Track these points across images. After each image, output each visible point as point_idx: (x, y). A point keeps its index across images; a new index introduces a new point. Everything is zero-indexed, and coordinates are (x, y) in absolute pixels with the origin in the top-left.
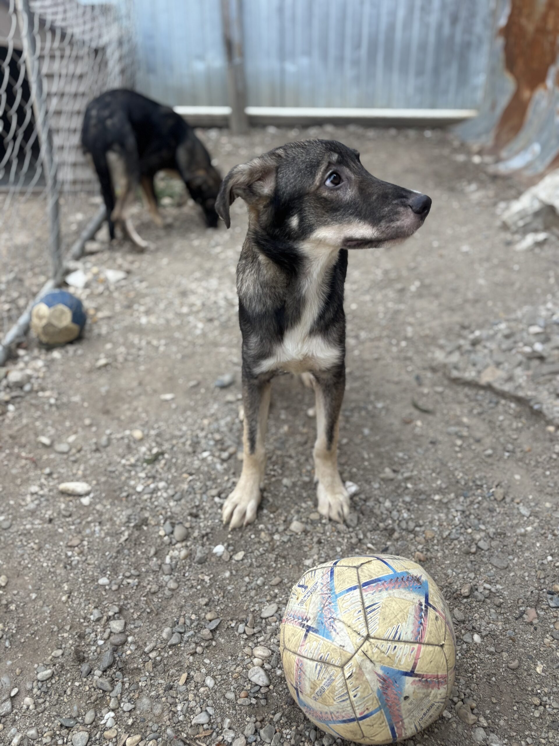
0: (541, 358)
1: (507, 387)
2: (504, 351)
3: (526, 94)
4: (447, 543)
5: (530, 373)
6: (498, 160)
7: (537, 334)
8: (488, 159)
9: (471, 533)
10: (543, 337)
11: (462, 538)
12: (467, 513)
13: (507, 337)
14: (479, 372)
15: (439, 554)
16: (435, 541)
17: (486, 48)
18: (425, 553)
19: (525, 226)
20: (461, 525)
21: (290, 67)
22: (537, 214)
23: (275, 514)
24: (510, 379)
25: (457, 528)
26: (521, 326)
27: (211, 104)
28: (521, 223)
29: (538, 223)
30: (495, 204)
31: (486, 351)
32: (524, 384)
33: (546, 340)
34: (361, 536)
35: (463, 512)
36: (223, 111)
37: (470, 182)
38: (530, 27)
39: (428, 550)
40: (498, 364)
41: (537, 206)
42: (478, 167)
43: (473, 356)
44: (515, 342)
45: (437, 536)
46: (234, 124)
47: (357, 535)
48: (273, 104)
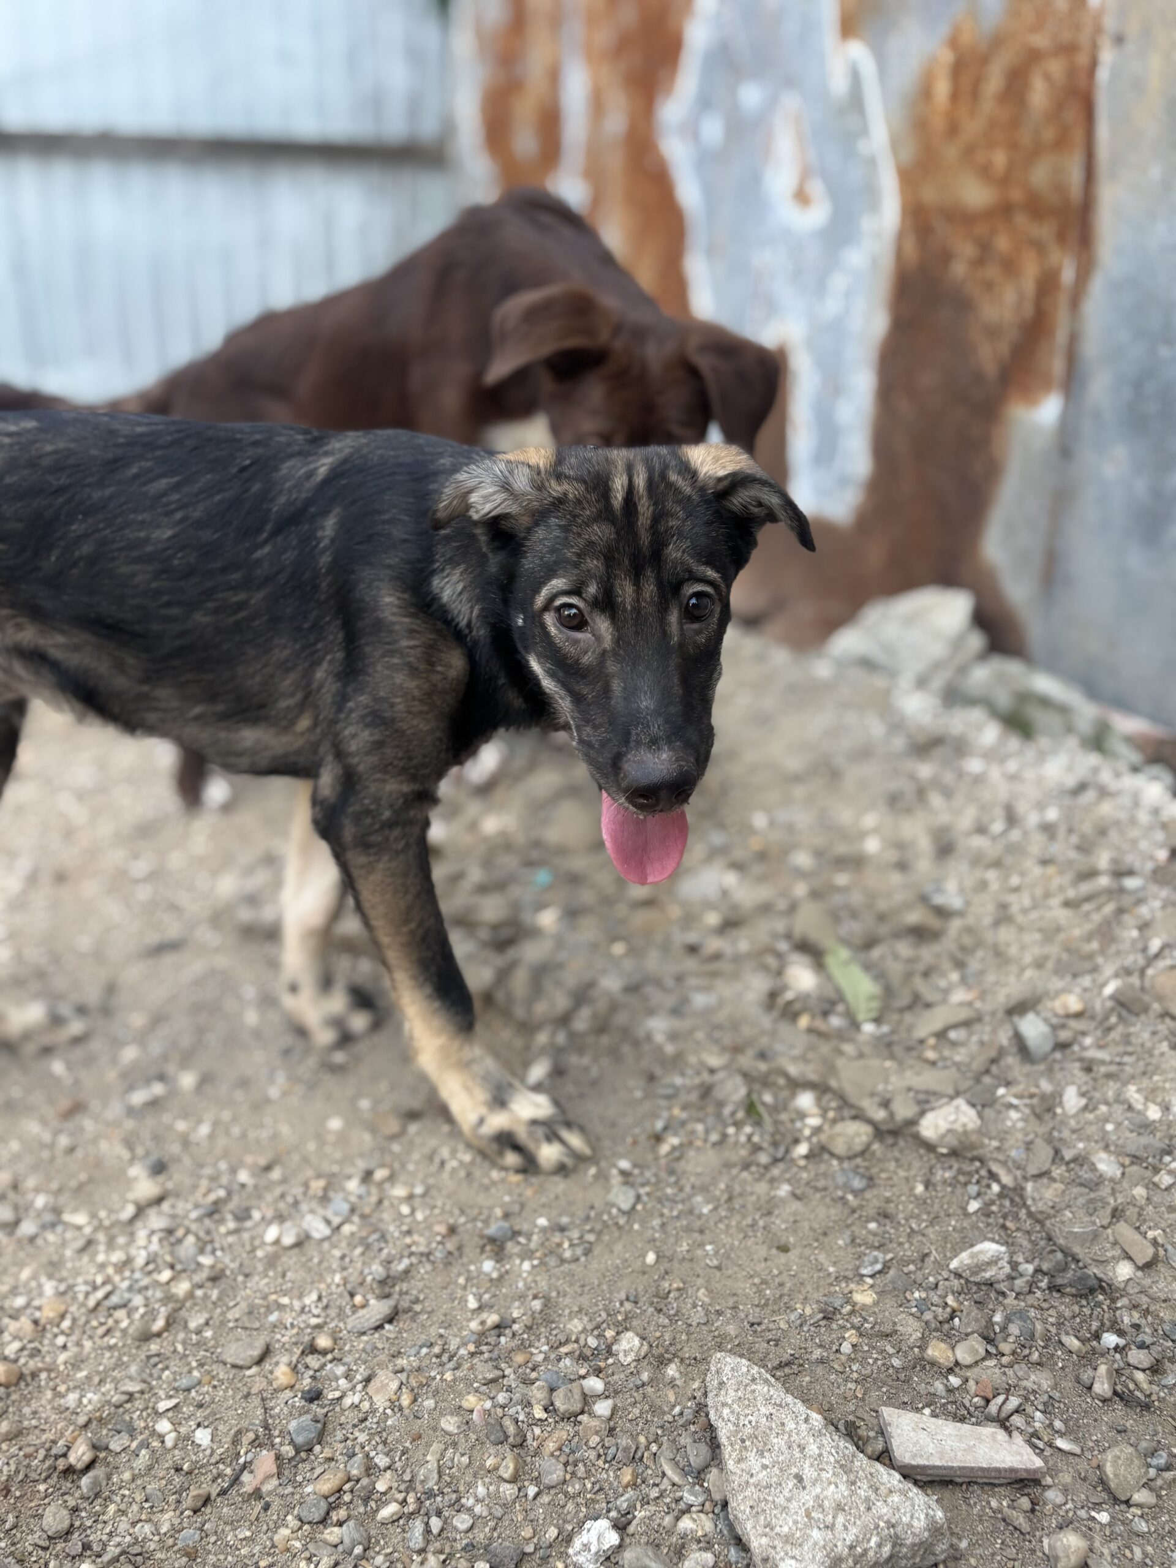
4: (94, 1323)
11: (138, 1300)
15: (62, 1357)
16: (66, 1324)
18: (22, 1361)
39: (36, 1353)
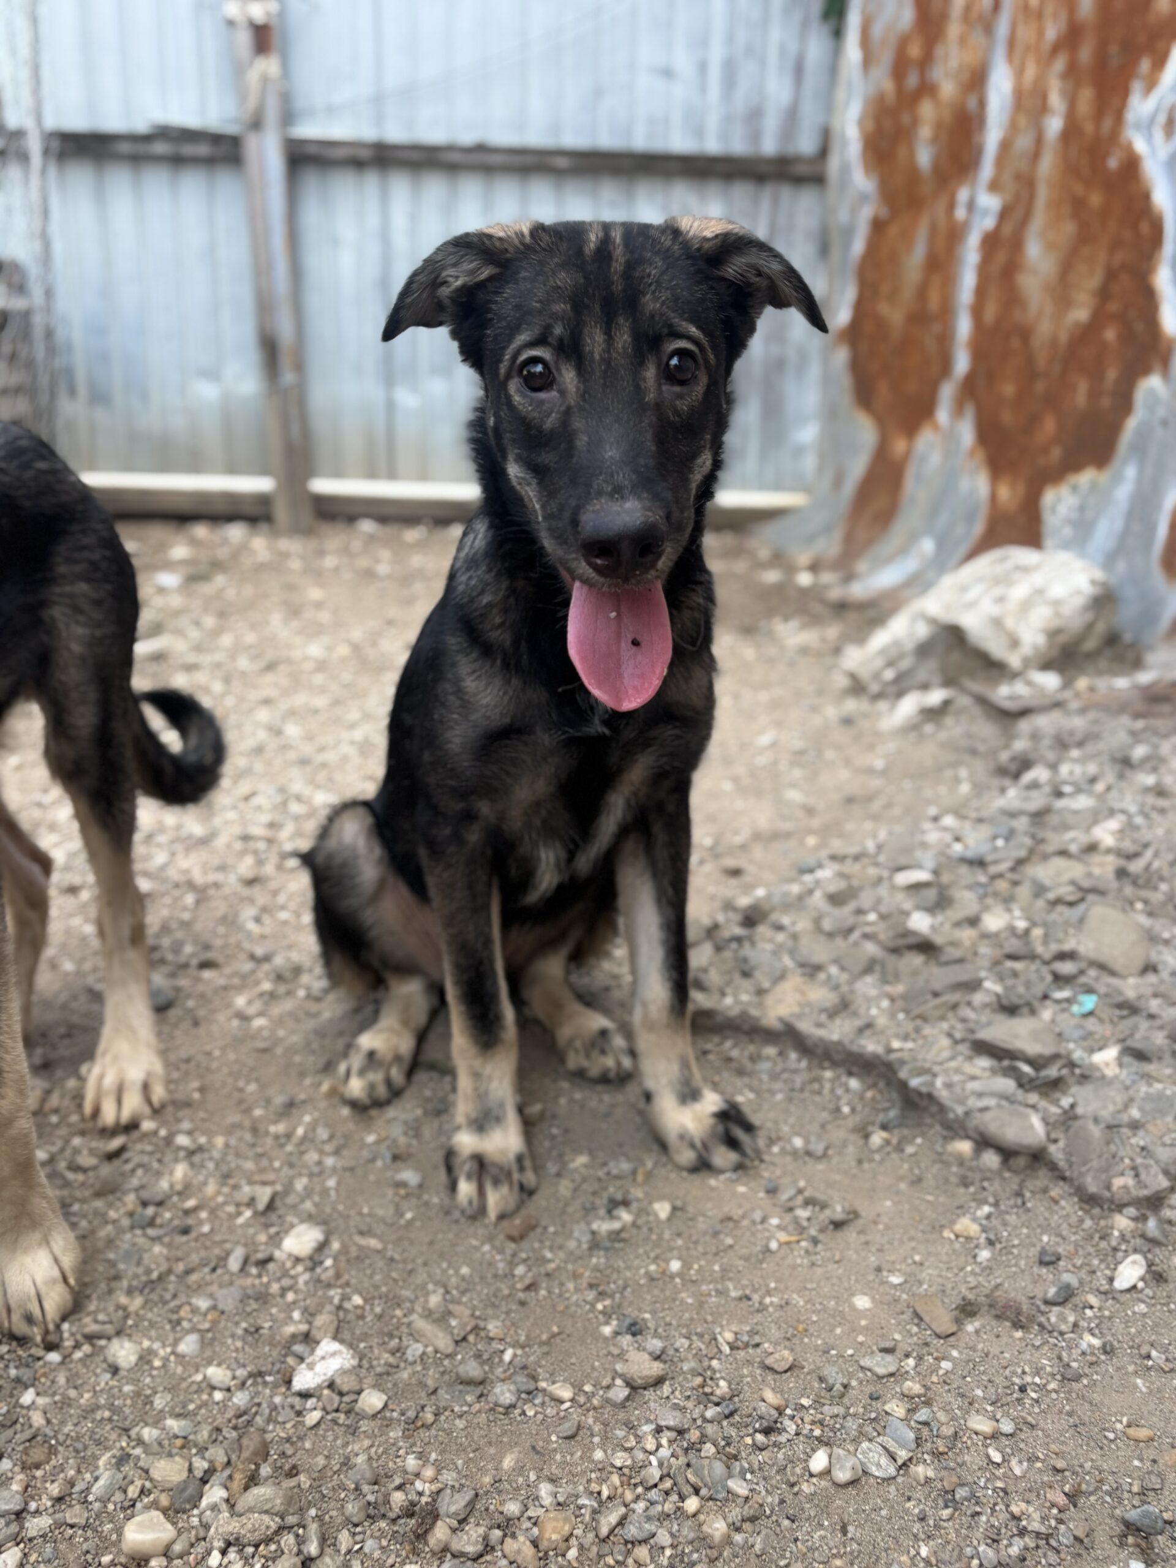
0: (926, 947)
1: (837, 1031)
2: (830, 935)
3: (899, 446)
5: (899, 989)
6: (849, 577)
7: (916, 887)
8: (827, 577)
9: (694, 1515)
10: (931, 894)
12: (694, 1435)
13: (836, 899)
14: (760, 992)
17: (814, 372)
19: (900, 678)
20: (668, 1484)
21: (406, 399)
22: (923, 650)
23: (39, 1473)
24: (843, 1007)
25: (653, 1494)
26: (872, 871)
27: (232, 469)
28: (889, 674)
29: (928, 670)
30: (837, 651)
31: (780, 937)
32: (882, 1021)
33: (941, 902)
34: (313, 1548)
35: (681, 1432)
36: (260, 484)
37: (786, 619)
38: (894, 314)
40: (812, 970)
41: (922, 631)
42: (805, 593)
43: (747, 951)
44: (860, 912)
45: (578, 1532)
46: (281, 512)
47: (301, 1541)
48: (371, 474)
